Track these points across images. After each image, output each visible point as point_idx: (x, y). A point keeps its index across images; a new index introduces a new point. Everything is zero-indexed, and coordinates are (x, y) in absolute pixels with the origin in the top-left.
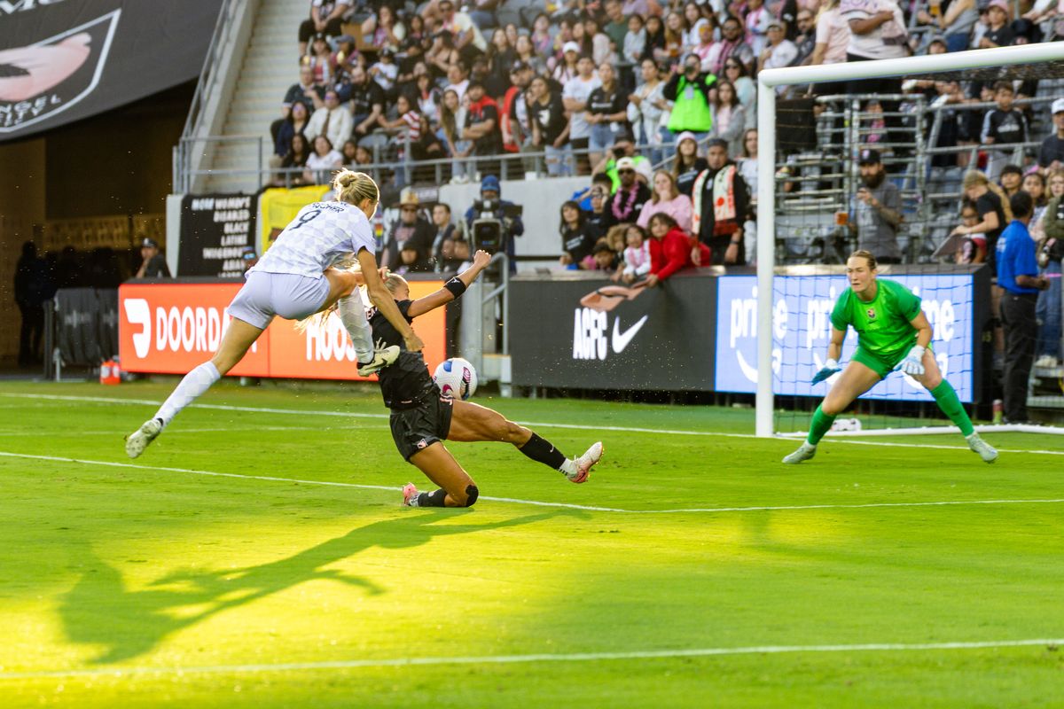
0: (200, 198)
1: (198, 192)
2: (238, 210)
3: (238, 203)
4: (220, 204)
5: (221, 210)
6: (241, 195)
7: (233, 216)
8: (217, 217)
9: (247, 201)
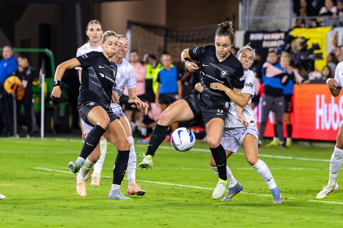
0: (255, 32)
1: (254, 29)
2: (277, 40)
3: (277, 36)
4: (267, 37)
5: (267, 40)
6: (279, 32)
7: (274, 44)
8: (265, 44)
9: (282, 35)
